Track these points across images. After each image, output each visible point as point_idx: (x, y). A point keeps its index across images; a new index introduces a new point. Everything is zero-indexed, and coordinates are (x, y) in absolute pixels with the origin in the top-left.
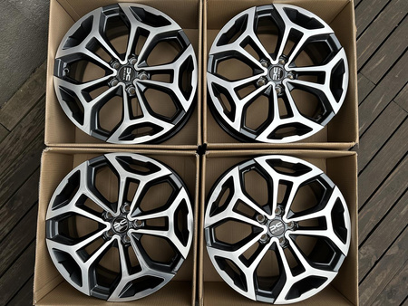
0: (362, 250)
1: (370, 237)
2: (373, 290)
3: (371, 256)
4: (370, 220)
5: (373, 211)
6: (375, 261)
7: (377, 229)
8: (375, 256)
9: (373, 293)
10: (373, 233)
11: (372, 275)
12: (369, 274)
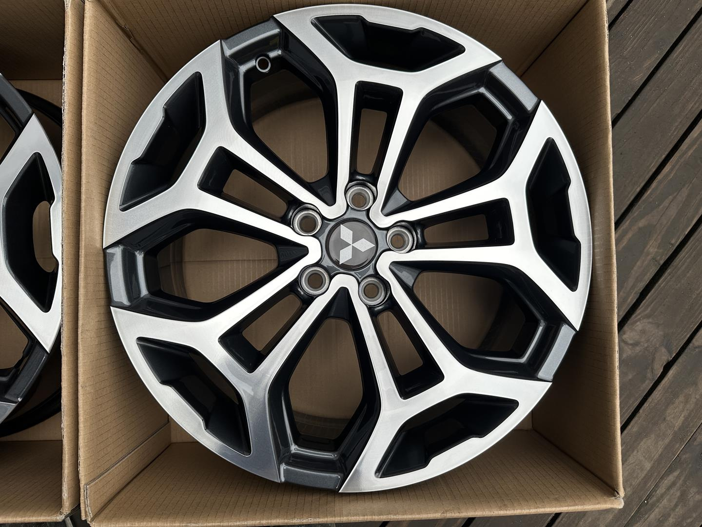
0: (630, 334)
1: (647, 297)
2: (660, 443)
3: (653, 349)
4: (645, 250)
5: (655, 223)
6: (665, 364)
7: (666, 274)
8: (663, 350)
9: (660, 452)
10: (657, 285)
11: (656, 401)
12: (650, 399)
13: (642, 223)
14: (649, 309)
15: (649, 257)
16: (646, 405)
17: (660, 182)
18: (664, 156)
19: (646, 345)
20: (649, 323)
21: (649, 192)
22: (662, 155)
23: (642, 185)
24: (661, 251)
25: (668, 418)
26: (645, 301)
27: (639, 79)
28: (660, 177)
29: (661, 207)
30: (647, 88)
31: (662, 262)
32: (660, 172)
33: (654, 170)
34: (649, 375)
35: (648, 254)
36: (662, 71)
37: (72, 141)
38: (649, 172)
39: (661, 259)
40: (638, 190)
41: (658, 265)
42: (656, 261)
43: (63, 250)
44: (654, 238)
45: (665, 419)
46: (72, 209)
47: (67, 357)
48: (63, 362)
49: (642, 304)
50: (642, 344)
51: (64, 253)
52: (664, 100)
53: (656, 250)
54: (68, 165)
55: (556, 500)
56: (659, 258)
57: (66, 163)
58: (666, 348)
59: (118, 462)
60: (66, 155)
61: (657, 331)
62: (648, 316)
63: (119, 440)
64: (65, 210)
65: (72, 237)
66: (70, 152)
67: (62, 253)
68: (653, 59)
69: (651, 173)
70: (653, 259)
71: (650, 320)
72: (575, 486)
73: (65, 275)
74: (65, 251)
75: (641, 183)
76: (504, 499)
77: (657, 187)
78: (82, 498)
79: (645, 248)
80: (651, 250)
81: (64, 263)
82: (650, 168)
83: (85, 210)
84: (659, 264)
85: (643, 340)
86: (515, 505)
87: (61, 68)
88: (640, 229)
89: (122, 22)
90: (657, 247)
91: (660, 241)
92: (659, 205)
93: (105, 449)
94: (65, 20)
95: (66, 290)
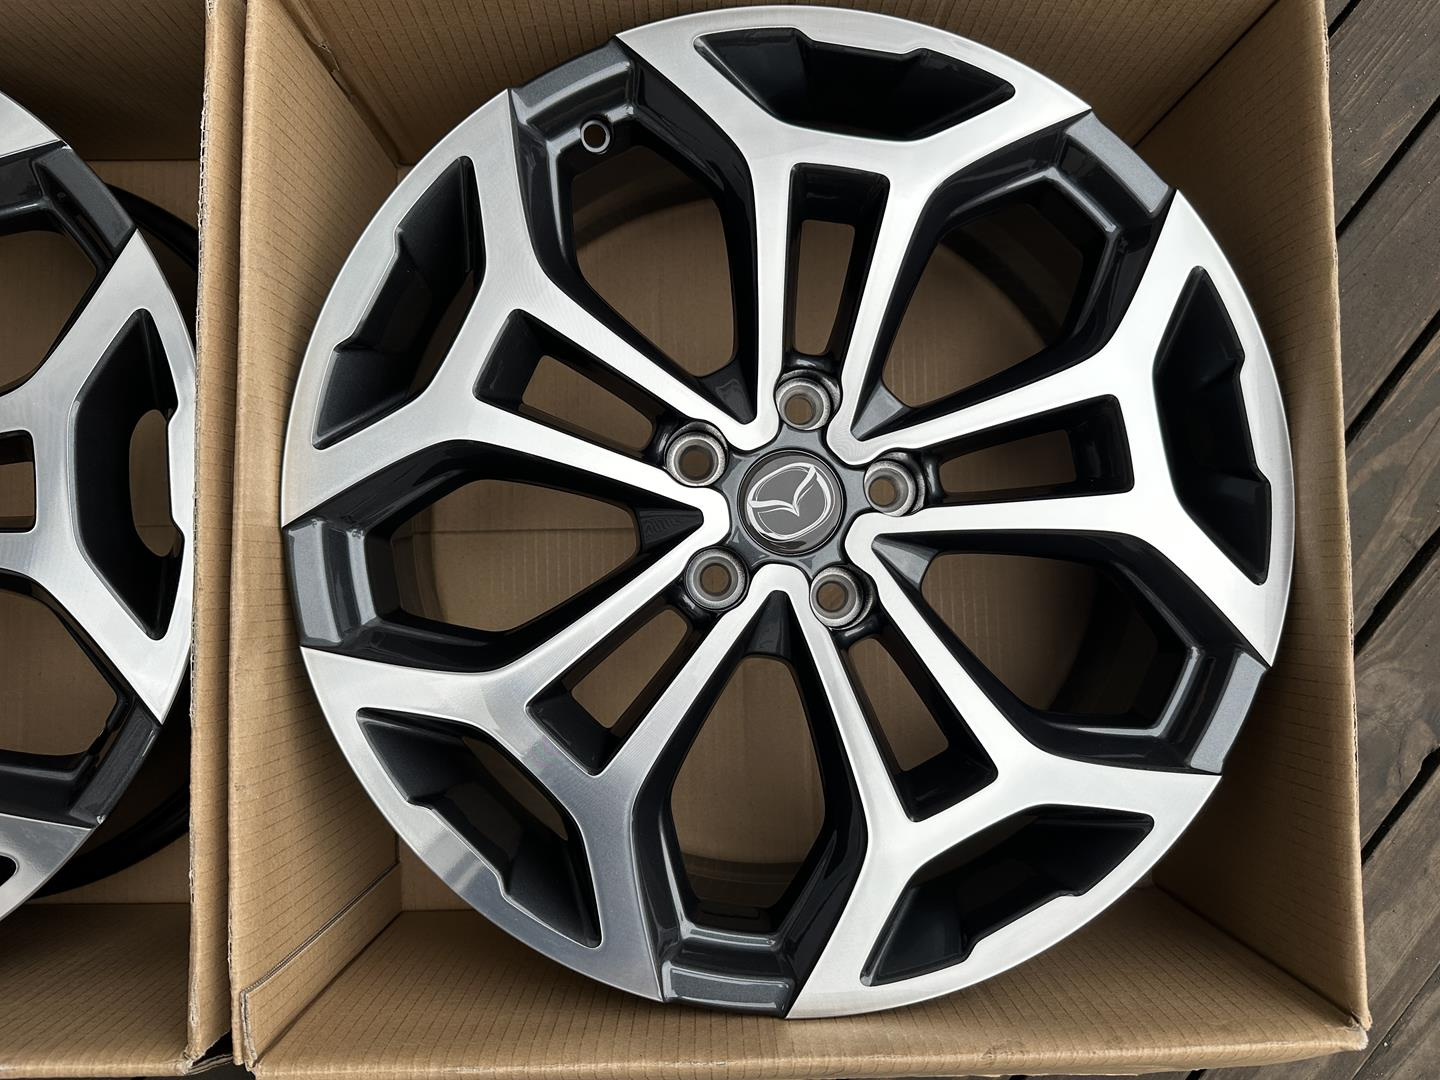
1: (1389, 618)
2: (1416, 921)
3: (1402, 723)
4: (1386, 519)
5: (1406, 463)
6: (1427, 755)
7: (1429, 568)
8: (1423, 727)
9: (1415, 941)
10: (1409, 592)
11: (1407, 834)
12: (1394, 831)
13: (1378, 463)
14: (1393, 642)
15: (1395, 534)
16: (1386, 842)
17: (1417, 378)
18: (1424, 324)
19: (1386, 716)
20: (1393, 670)
21: (1392, 400)
22: (1420, 322)
23: (1380, 382)
24: (1420, 519)
25: (1432, 870)
26: (1383, 624)
27: (1372, 162)
28: (1415, 367)
29: (1418, 429)
30: (1390, 181)
31: (1420, 544)
32: (1416, 357)
33: (1404, 352)
34: (1393, 780)
35: (1392, 526)
36: (1421, 148)
37: (217, 286)
38: (1393, 356)
39: (1418, 537)
40: (1371, 392)
41: (1411, 549)
42: (1409, 541)
43: (196, 510)
44: (1404, 494)
45: (1426, 870)
46: (215, 424)
47: (202, 731)
48: (193, 743)
49: (1378, 631)
50: (1378, 713)
51: (200, 516)
52: (1424, 208)
53: (1408, 518)
54: (209, 335)
55: (1225, 1029)
56: (1413, 535)
57: (206, 331)
58: (1428, 722)
59: (306, 945)
60: (205, 314)
61: (1409, 686)
62: (1391, 657)
63: (306, 899)
64: (203, 428)
65: (214, 484)
66: (214, 307)
67: (195, 517)
68: (1402, 122)
69: (1397, 359)
70: (1401, 536)
71: (1396, 664)
72: (1261, 1003)
73: (201, 561)
74: (200, 512)
75: (1376, 380)
76: (1114, 1026)
77: (1409, 389)
78: (235, 1020)
79: (1384, 513)
80: (1398, 518)
81: (199, 535)
82: (1397, 347)
83: (247, 421)
84: (1415, 548)
85: (1380, 705)
86: (1138, 1038)
87: (196, 135)
88: (1375, 474)
89: (318, 37)
90: (1410, 512)
91: (1416, 499)
92: (1414, 426)
93: (280, 918)
94: (207, 36)
95: (202, 592)
